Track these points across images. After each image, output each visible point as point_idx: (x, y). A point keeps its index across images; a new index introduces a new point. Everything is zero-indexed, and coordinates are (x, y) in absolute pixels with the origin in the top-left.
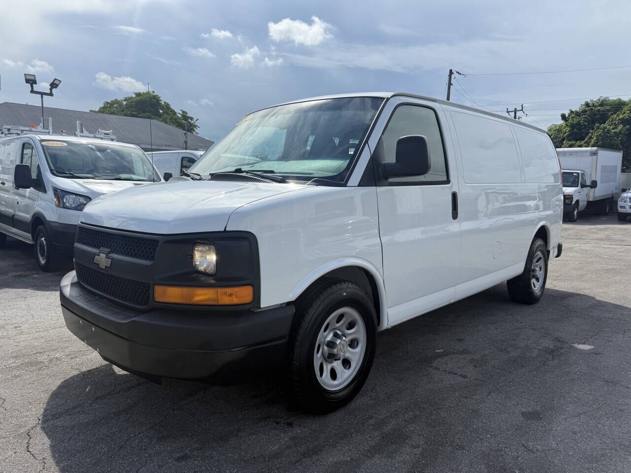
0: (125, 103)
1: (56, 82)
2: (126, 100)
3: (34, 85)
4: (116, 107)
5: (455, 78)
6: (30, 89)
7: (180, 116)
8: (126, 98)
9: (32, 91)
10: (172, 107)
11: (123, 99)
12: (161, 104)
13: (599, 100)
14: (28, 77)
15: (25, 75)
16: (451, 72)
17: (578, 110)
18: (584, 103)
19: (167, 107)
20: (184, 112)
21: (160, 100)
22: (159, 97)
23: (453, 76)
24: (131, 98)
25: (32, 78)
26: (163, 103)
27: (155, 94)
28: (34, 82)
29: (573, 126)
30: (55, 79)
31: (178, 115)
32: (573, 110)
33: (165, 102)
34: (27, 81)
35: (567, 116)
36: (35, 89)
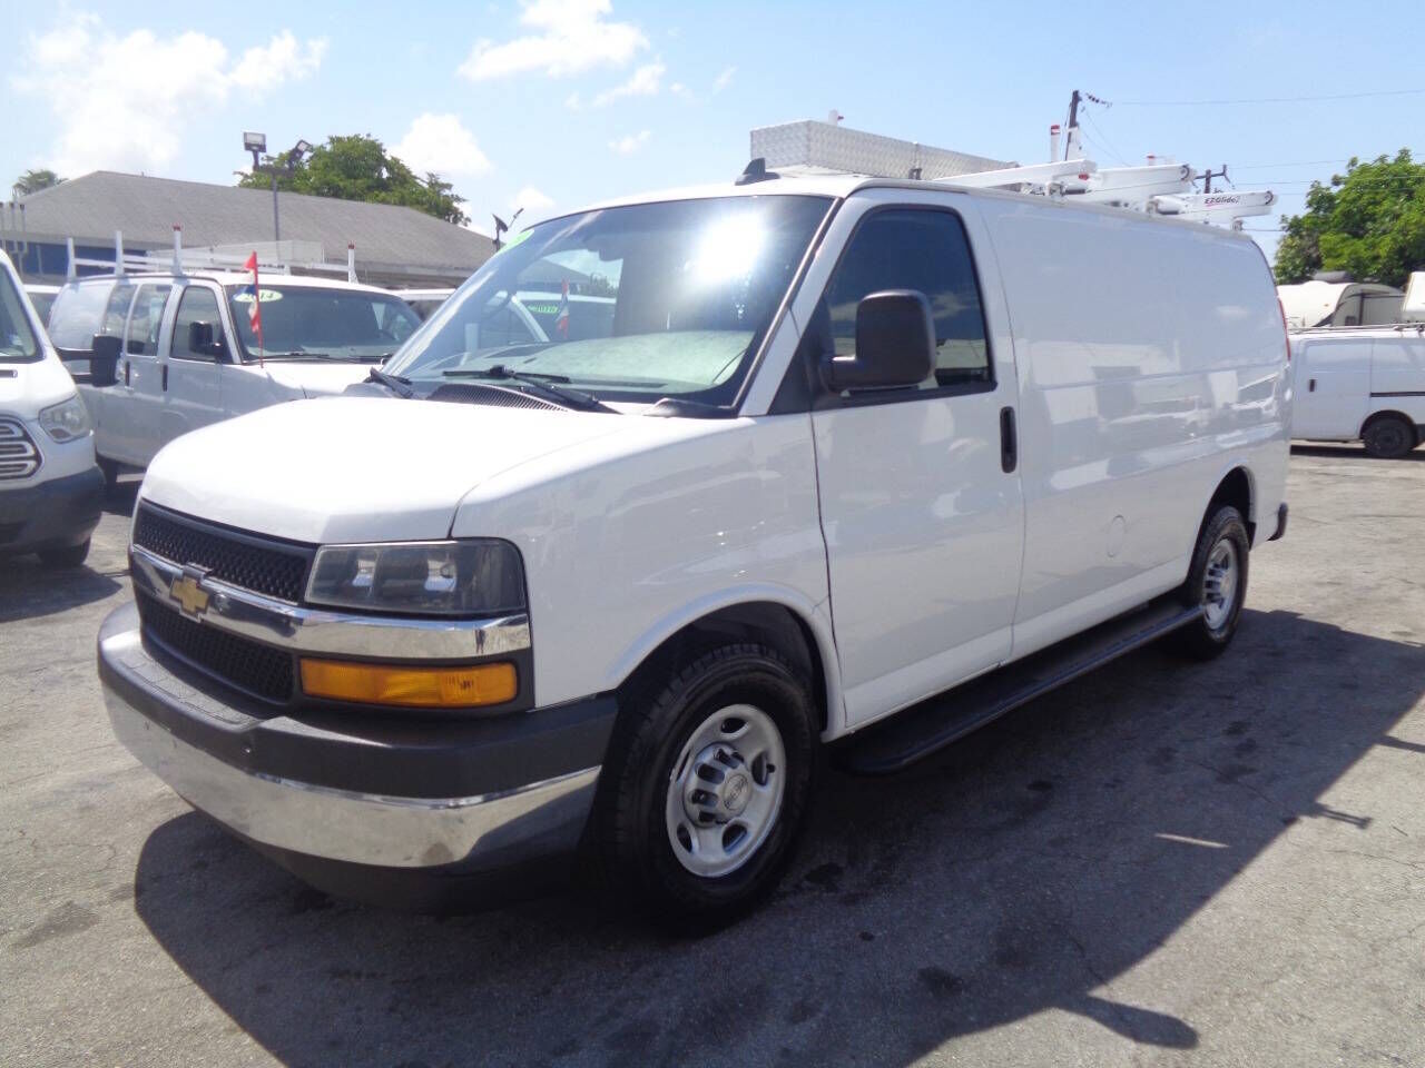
1: (301, 148)
3: (260, 154)
5: (1084, 109)
6: (252, 161)
7: (425, 187)
9: (255, 168)
12: (385, 160)
14: (252, 140)
15: (245, 134)
16: (1076, 97)
21: (385, 152)
23: (1080, 105)
25: (259, 140)
26: (389, 159)
28: (261, 148)
30: (301, 141)
31: (421, 185)
34: (248, 146)
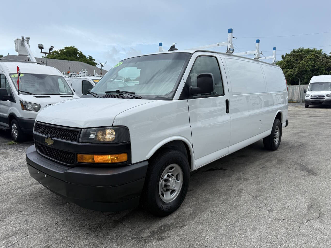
0: (59, 52)
1: (52, 48)
2: (60, 51)
3: (42, 49)
4: (55, 55)
6: (40, 51)
7: (88, 59)
8: (60, 50)
9: (42, 52)
10: (84, 54)
11: (59, 50)
12: (78, 52)
13: (299, 49)
15: (39, 45)
17: (289, 53)
18: (292, 50)
19: (81, 54)
20: (90, 56)
21: (78, 51)
22: (77, 49)
24: (63, 50)
25: (42, 46)
26: (79, 52)
27: (75, 47)
28: (43, 48)
29: (287, 62)
31: (87, 58)
32: (287, 54)
33: (80, 52)
34: (39, 47)
35: (284, 56)
36: (43, 51)
